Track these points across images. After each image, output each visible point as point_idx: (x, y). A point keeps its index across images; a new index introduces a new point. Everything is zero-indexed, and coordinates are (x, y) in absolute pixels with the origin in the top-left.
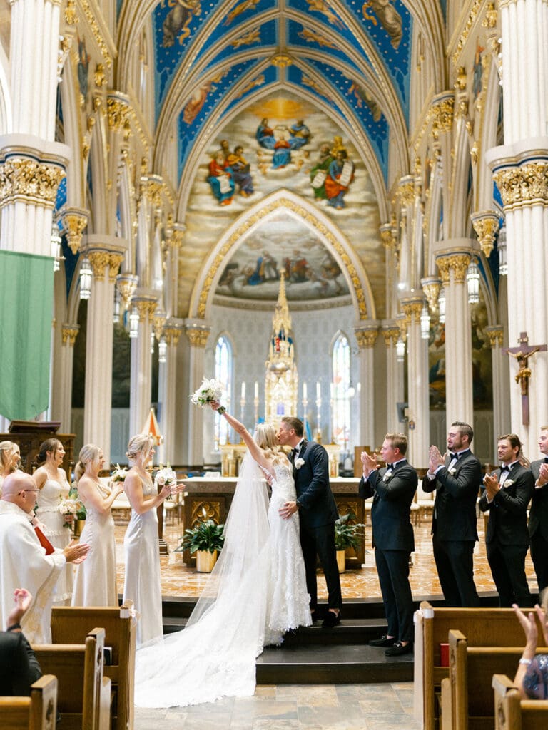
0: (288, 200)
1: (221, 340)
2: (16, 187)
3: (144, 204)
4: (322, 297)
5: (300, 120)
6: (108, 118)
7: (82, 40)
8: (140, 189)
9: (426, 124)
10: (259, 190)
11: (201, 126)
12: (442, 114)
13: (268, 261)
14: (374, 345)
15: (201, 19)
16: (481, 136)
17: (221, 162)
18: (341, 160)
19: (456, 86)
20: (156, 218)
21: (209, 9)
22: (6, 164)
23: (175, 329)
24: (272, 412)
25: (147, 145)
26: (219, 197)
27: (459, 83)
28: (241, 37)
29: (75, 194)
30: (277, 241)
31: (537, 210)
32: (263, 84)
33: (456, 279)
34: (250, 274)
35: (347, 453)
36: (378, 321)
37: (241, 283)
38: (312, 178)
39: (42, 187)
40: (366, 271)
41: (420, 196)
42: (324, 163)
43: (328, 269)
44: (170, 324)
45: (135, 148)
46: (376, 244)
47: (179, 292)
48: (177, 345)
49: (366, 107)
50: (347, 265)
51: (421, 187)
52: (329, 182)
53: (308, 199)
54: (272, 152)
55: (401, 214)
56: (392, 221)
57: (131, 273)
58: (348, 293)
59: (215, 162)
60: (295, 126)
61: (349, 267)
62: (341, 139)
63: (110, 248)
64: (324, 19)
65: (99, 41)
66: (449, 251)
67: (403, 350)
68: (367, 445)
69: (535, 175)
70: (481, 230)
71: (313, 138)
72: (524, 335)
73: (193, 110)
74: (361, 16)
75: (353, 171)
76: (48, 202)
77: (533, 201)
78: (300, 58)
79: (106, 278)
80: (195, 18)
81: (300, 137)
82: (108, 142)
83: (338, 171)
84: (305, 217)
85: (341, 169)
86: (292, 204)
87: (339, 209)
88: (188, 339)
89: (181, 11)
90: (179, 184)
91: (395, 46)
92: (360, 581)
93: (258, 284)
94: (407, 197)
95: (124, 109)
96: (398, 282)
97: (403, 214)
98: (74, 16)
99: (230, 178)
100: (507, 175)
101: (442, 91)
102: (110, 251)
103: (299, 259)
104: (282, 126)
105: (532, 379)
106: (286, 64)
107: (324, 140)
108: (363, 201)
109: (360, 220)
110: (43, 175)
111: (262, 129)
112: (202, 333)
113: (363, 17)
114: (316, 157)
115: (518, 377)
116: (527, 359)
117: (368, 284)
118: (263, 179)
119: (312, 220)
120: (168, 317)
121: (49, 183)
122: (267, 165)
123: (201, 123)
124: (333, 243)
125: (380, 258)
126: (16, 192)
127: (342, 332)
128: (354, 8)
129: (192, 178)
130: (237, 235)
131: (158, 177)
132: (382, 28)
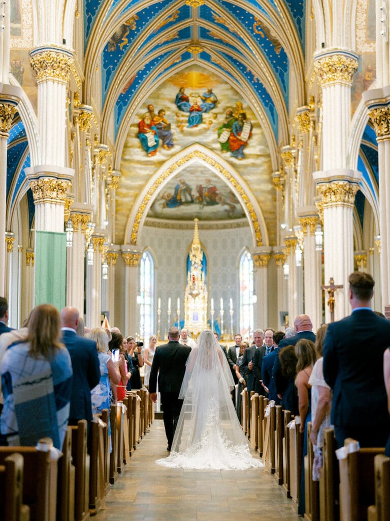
0: (200, 152)
1: (144, 254)
2: (45, 194)
3: (96, 169)
4: (230, 218)
5: (209, 89)
6: (79, 123)
10: (177, 144)
11: (133, 95)
13: (184, 187)
14: (267, 266)
15: (136, 32)
17: (148, 122)
18: (242, 121)
21: (142, 26)
23: (114, 253)
24: (190, 319)
25: (97, 124)
26: (146, 149)
27: (310, 107)
30: (192, 172)
31: (340, 209)
33: (311, 233)
34: (170, 198)
36: (270, 247)
37: (162, 206)
38: (219, 135)
39: (59, 193)
40: (261, 209)
42: (229, 123)
44: (111, 250)
46: (269, 187)
47: (116, 224)
48: (115, 265)
49: (260, 82)
50: (246, 203)
52: (232, 138)
53: (216, 151)
54: (188, 114)
56: (281, 171)
59: (143, 121)
60: (205, 93)
61: (248, 205)
62: (241, 104)
63: (82, 211)
64: (226, 29)
66: (306, 214)
67: (288, 270)
71: (219, 103)
72: (332, 279)
74: (252, 31)
75: (251, 130)
76: (62, 202)
77: (337, 203)
78: (209, 47)
79: (80, 231)
80: (132, 32)
81: (210, 102)
83: (240, 129)
84: (214, 166)
85: (241, 128)
86: (204, 155)
87: (240, 160)
88: (125, 262)
89: (121, 27)
91: (277, 52)
93: (175, 206)
94: (287, 161)
95: (89, 116)
99: (155, 134)
100: (324, 188)
101: (302, 105)
102: (82, 213)
103: (210, 186)
104: (196, 93)
106: (198, 51)
107: (229, 105)
108: (259, 153)
109: (256, 168)
110: (60, 186)
111: (180, 96)
112: (135, 256)
113: (254, 32)
114: (222, 119)
115: (328, 303)
116: (333, 293)
117: (262, 218)
118: (181, 135)
119: (219, 168)
121: (63, 191)
122: (183, 124)
123: (132, 93)
124: (235, 186)
125: (273, 198)
126: (45, 197)
127: (248, 248)
128: (248, 26)
129: (126, 134)
130: (161, 179)
131: (104, 146)
132: (267, 40)
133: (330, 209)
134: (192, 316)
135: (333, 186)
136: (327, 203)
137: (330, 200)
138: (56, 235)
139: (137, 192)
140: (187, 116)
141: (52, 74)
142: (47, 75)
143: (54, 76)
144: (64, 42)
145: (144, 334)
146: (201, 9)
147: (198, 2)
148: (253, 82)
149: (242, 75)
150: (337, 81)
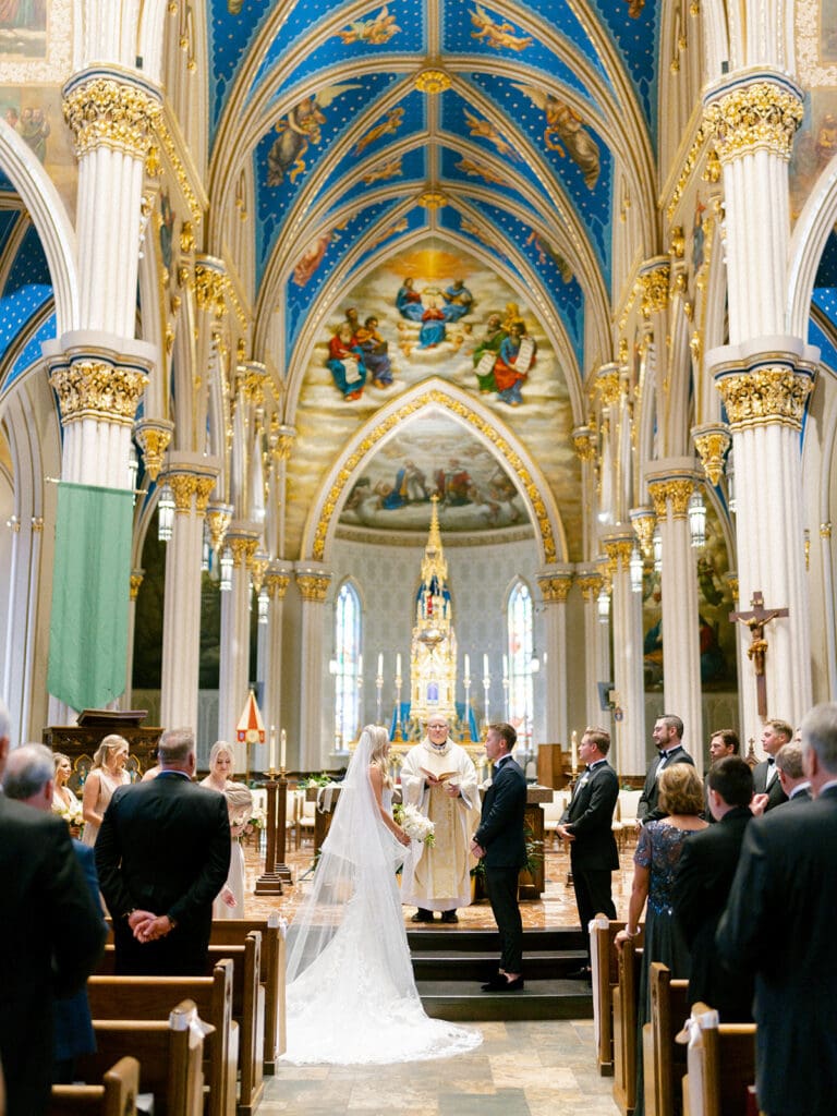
0: (442, 393)
1: (344, 589)
2: (85, 400)
3: (240, 404)
4: (491, 526)
5: (459, 280)
6: (197, 292)
7: (165, 194)
8: (236, 383)
9: (634, 294)
10: (398, 379)
11: (318, 289)
12: (653, 287)
13: (413, 474)
14: (566, 600)
15: (320, 149)
16: (703, 325)
17: (346, 339)
18: (517, 337)
19: (671, 252)
20: (256, 420)
21: (331, 135)
22: (71, 368)
23: (282, 577)
24: (421, 698)
25: (244, 321)
26: (345, 389)
27: (675, 248)
28: (375, 171)
29: (156, 401)
30: (426, 447)
31: (774, 430)
32: (406, 231)
33: (676, 513)
34: (388, 493)
35: (529, 754)
36: (571, 565)
37: (374, 506)
38: (476, 362)
39: (119, 399)
40: (553, 492)
41: (628, 393)
42: (493, 341)
43: (500, 487)
44: (274, 569)
45: (230, 328)
46: (568, 455)
47: (287, 524)
48: (283, 598)
49: (551, 264)
50: (526, 485)
51: (628, 380)
52: (499, 367)
53: (470, 391)
54: (419, 325)
55: (601, 415)
56: (590, 424)
57: (224, 502)
58: (528, 521)
59: (338, 338)
60: (451, 288)
61: (529, 488)
62: (517, 307)
63: (198, 469)
64: (492, 147)
65: (186, 191)
66: (665, 475)
67: (607, 606)
68: (557, 742)
69: (769, 385)
70: (705, 450)
71: (476, 305)
72: (758, 595)
73: (307, 267)
74: (542, 145)
75: (535, 352)
76: (126, 419)
77: (767, 418)
78: (459, 196)
79: (193, 512)
80: (313, 148)
81: (459, 304)
82: (197, 325)
83: (513, 352)
84: (466, 417)
85: (516, 350)
86: (447, 399)
87: (515, 406)
88: (301, 592)
89: (292, 137)
90: (287, 371)
91: (591, 185)
92: (536, 911)
93: (396, 507)
94: (609, 392)
95: (219, 279)
96: (600, 512)
97: (606, 416)
98: (157, 167)
99: (360, 360)
100: (734, 384)
101: (653, 256)
102: (198, 474)
103: (458, 472)
104: (433, 288)
105: (769, 653)
106: (438, 204)
107: (493, 308)
108: (549, 394)
109: (544, 422)
110: (120, 383)
111: (405, 293)
112: (320, 581)
113: (546, 147)
114: (481, 333)
115: (751, 651)
116: (762, 627)
117: (556, 512)
118: (406, 363)
119: (476, 422)
120: (271, 559)
121: (128, 394)
122: (411, 343)
123: (318, 284)
124: (506, 455)
125: (574, 475)
126: (85, 405)
127: (522, 578)
128: (533, 134)
129: (306, 362)
130: (370, 442)
131: (260, 365)
132: (571, 161)
133: (748, 433)
134: (426, 691)
135: (757, 377)
136: (741, 420)
137: (748, 411)
138: (106, 494)
139: (325, 465)
140: (418, 329)
141: (109, 131)
142: (98, 133)
143: (115, 137)
144: (139, 63)
145: (342, 725)
146: (444, 98)
147: (440, 82)
148: (538, 263)
149: (518, 251)
150: (760, 143)
